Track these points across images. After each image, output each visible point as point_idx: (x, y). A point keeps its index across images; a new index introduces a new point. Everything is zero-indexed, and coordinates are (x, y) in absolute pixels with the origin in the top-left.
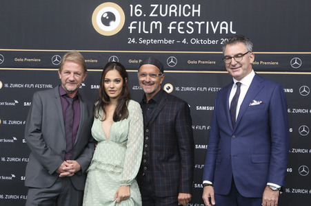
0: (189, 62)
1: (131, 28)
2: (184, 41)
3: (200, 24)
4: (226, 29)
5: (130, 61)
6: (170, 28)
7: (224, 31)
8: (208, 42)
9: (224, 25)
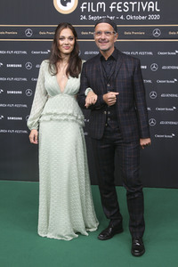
0: (126, 33)
1: (82, 8)
2: (122, 18)
3: (133, 4)
4: (153, 7)
5: (83, 33)
6: (112, 7)
7: (151, 9)
8: (140, 18)
9: (151, 5)
